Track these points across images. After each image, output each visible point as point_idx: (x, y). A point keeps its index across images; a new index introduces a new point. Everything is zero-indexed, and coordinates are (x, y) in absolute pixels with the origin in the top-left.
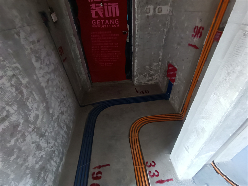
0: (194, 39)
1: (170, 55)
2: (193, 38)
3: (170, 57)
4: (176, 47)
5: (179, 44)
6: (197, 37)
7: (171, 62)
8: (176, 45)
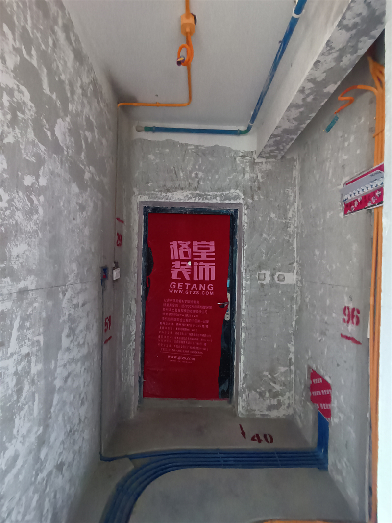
0: (348, 326)
1: (310, 353)
2: (345, 324)
3: (311, 357)
4: (319, 339)
5: (323, 333)
6: (353, 323)
7: (314, 367)
8: (318, 334)
